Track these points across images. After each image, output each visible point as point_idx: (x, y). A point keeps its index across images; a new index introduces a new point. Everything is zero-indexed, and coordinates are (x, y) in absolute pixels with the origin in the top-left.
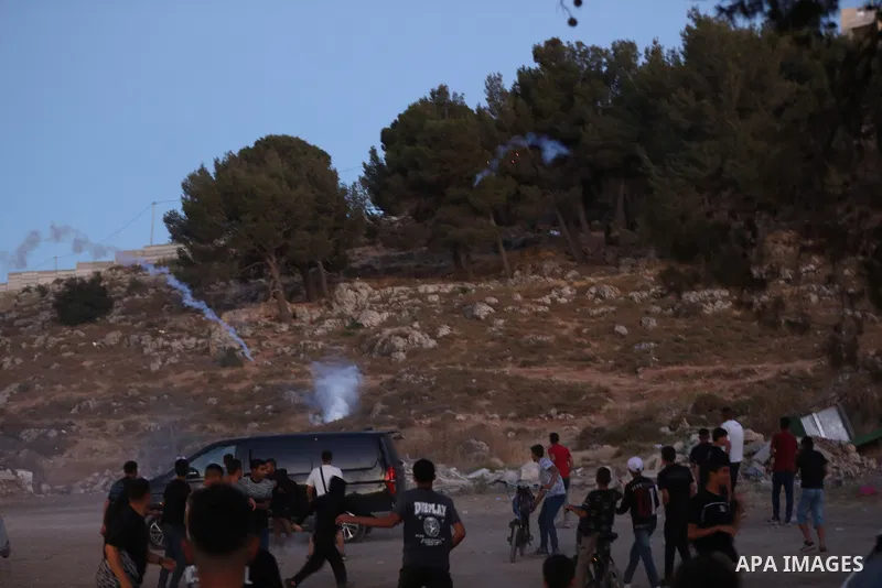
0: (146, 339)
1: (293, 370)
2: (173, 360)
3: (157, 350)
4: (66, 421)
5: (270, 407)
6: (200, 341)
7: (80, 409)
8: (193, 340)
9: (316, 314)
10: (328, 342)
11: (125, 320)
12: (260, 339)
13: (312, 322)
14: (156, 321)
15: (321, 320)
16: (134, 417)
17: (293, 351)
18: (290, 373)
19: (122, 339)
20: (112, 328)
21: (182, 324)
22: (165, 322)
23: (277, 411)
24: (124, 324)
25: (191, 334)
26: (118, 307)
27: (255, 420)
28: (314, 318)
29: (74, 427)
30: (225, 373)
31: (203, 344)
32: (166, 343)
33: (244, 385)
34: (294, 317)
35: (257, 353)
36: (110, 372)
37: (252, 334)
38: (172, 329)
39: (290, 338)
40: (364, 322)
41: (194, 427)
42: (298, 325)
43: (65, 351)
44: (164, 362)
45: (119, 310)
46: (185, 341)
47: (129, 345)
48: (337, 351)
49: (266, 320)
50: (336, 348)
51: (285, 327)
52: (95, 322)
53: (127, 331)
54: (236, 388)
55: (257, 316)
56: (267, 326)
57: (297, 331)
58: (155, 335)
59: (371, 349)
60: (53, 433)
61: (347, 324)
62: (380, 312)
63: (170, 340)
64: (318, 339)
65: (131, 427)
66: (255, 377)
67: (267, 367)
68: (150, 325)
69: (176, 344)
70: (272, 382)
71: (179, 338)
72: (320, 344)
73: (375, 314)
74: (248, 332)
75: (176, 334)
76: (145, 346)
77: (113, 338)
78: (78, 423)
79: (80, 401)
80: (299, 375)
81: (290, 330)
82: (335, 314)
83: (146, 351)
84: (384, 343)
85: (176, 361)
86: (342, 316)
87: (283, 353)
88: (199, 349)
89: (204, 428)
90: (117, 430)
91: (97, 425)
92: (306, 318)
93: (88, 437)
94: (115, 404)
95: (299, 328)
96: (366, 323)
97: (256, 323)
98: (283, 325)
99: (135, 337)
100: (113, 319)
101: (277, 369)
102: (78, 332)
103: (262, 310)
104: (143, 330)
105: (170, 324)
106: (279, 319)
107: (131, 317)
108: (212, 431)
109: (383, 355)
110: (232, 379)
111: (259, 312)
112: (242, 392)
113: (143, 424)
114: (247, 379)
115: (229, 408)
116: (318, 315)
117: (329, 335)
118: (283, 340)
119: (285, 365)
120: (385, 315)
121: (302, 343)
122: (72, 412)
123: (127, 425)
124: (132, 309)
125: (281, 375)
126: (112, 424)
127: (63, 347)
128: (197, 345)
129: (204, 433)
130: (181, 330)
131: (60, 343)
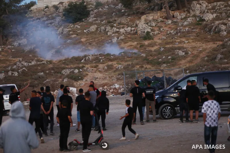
0: (108, 28)
1: (177, 41)
2: (122, 37)
3: (113, 33)
4: (81, 65)
5: (170, 57)
6: (133, 29)
7: (85, 60)
8: (129, 28)
9: (183, 15)
10: (190, 28)
11: (97, 20)
12: (160, 27)
13: (182, 19)
14: (111, 20)
15: (186, 18)
16: (110, 63)
17: (175, 32)
18: (175, 41)
19: (97, 29)
20: (92, 24)
21: (123, 21)
22: (116, 20)
23: (173, 59)
24: (97, 22)
25: (128, 26)
26: (92, 14)
27: (164, 63)
28: (183, 17)
29: (85, 68)
30: (146, 43)
31: (134, 30)
32: (117, 30)
33: (156, 48)
34: (173, 17)
35: (159, 34)
36: (94, 43)
37: (156, 25)
38: (120, 24)
39: (173, 26)
40: (205, 19)
41: (138, 67)
42: (175, 20)
43: (72, 34)
44: (118, 38)
45: (93, 16)
46: (126, 29)
47: (100, 31)
48: (194, 32)
49: (161, 19)
50: (194, 30)
51: (170, 22)
52: (83, 21)
53: (99, 25)
54: (153, 49)
55: (157, 17)
56: (161, 21)
57: (175, 23)
58: (112, 27)
59: (210, 31)
60: (76, 71)
61: (198, 20)
62: (212, 14)
63: (119, 28)
64: (185, 26)
65: (110, 68)
66: (160, 44)
67: (165, 40)
68: (109, 22)
69: (122, 30)
70: (168, 46)
71: (123, 28)
72: (187, 29)
73: (210, 15)
74: (154, 24)
75: (122, 26)
76: (108, 31)
77: (93, 28)
78: (87, 66)
79: (85, 56)
80: (180, 43)
81: (172, 23)
82: (191, 15)
83: (109, 34)
84: (216, 28)
85: (123, 38)
86: (194, 16)
87: (170, 33)
88: (132, 32)
89: (142, 67)
90: (104, 69)
91: (95, 67)
92: (179, 17)
93: (92, 72)
94: (101, 57)
95: (176, 22)
96: (206, 19)
97: (157, 21)
98: (169, 21)
99: (103, 28)
100: (91, 19)
101: (169, 41)
102: (77, 26)
103: (159, 14)
104: (106, 24)
105: (118, 21)
106: (167, 18)
107: (99, 19)
108: (146, 68)
109: (216, 33)
110: (150, 45)
111: (157, 15)
112: (155, 51)
113: (115, 66)
114: (157, 45)
115: (151, 58)
116: (184, 16)
117: (190, 25)
118: (170, 28)
119: (172, 38)
120: (215, 15)
121: (179, 28)
122: (82, 61)
123: (108, 66)
124: (98, 15)
125: (172, 43)
126: (101, 66)
127: (71, 33)
128: (131, 30)
129: (143, 69)
130: (123, 24)
131: (69, 31)
